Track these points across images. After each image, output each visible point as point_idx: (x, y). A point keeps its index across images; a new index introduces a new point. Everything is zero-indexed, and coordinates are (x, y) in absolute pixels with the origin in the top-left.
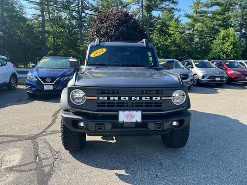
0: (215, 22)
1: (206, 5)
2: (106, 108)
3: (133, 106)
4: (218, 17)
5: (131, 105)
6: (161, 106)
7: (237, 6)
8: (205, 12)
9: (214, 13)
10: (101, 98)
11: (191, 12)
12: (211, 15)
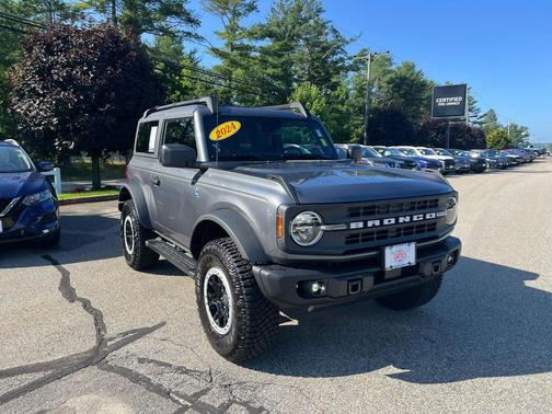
0: (270, 71)
1: (251, 35)
2: (361, 245)
3: (399, 235)
4: (270, 59)
5: (395, 234)
6: (434, 229)
7: (301, 42)
8: (249, 48)
9: (265, 51)
10: (353, 226)
11: (221, 45)
12: (258, 54)
